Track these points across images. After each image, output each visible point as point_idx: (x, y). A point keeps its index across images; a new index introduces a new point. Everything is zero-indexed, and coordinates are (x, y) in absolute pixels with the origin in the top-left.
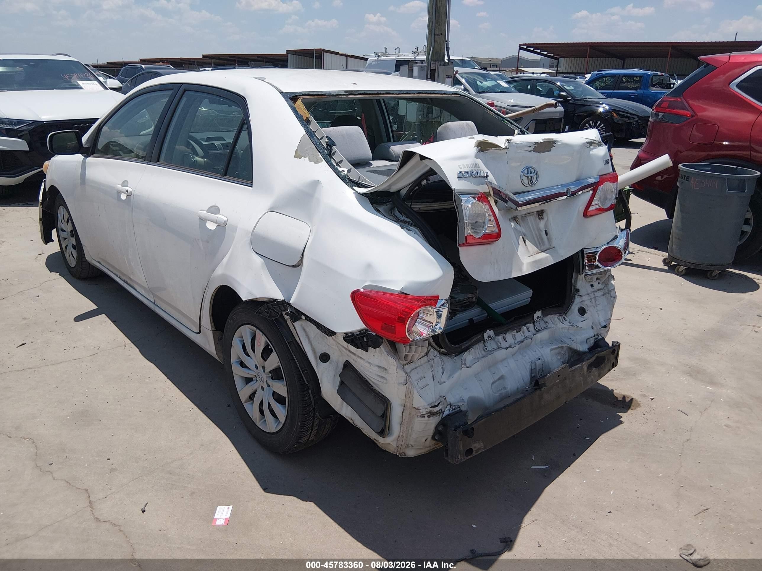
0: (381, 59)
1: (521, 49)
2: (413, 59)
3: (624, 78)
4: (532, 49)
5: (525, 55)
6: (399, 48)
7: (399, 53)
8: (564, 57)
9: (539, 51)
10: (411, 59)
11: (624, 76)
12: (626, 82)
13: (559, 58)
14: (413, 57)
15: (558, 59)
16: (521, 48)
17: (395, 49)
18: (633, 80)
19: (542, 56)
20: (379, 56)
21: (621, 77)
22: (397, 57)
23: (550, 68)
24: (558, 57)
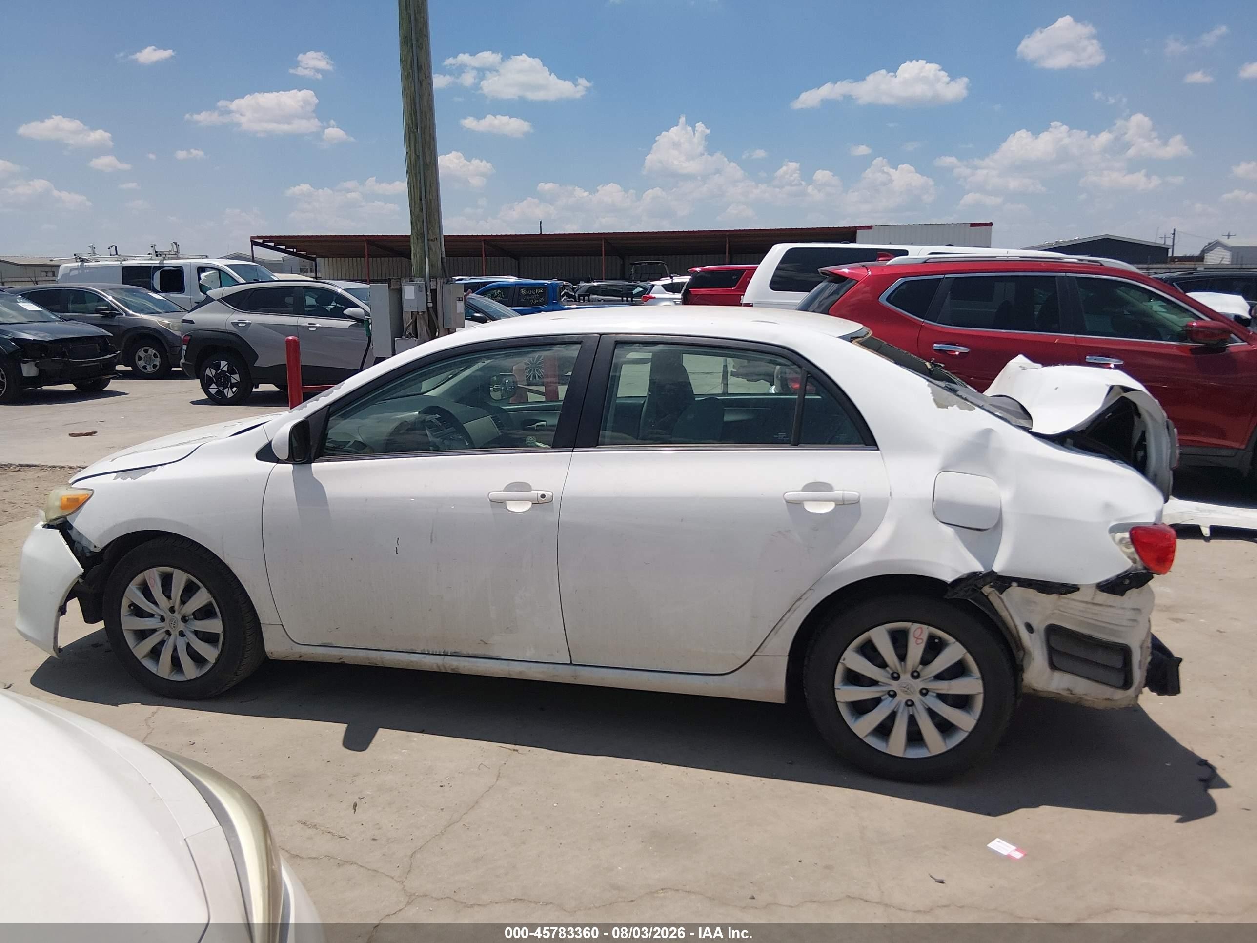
0: (89, 265)
1: (254, 245)
2: (158, 265)
3: (522, 290)
4: (272, 244)
5: (262, 253)
6: (116, 247)
7: (117, 254)
8: (324, 257)
9: (283, 247)
10: (153, 265)
11: (522, 288)
12: (526, 295)
13: (315, 258)
14: (158, 262)
15: (314, 260)
16: (254, 243)
17: (109, 249)
18: (535, 292)
19: (287, 255)
20: (83, 260)
21: (518, 289)
22: (123, 262)
23: (301, 272)
24: (315, 256)
